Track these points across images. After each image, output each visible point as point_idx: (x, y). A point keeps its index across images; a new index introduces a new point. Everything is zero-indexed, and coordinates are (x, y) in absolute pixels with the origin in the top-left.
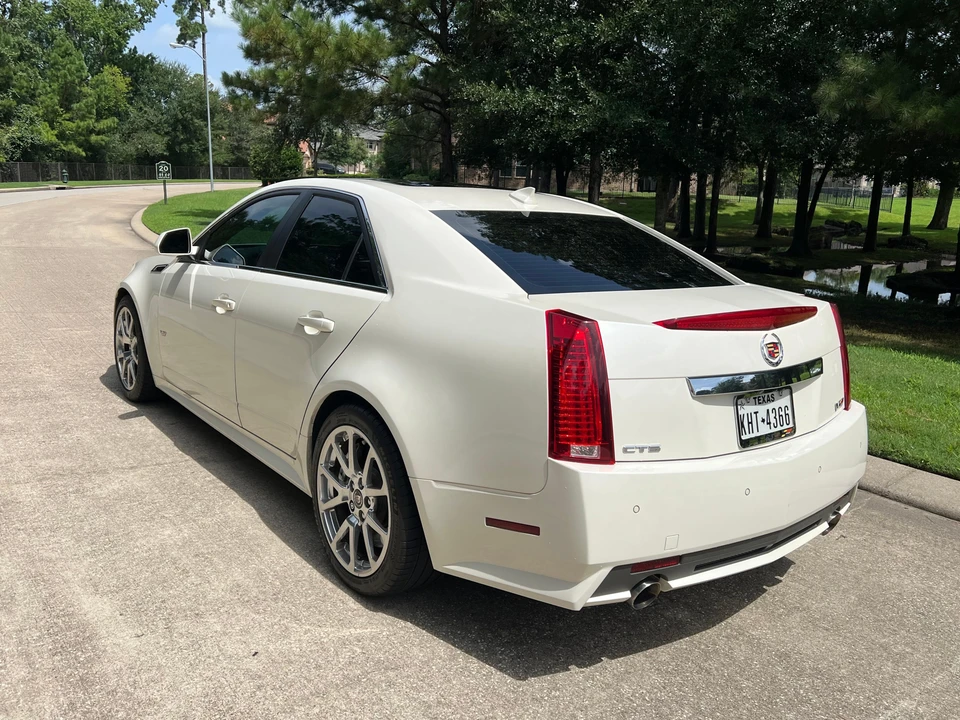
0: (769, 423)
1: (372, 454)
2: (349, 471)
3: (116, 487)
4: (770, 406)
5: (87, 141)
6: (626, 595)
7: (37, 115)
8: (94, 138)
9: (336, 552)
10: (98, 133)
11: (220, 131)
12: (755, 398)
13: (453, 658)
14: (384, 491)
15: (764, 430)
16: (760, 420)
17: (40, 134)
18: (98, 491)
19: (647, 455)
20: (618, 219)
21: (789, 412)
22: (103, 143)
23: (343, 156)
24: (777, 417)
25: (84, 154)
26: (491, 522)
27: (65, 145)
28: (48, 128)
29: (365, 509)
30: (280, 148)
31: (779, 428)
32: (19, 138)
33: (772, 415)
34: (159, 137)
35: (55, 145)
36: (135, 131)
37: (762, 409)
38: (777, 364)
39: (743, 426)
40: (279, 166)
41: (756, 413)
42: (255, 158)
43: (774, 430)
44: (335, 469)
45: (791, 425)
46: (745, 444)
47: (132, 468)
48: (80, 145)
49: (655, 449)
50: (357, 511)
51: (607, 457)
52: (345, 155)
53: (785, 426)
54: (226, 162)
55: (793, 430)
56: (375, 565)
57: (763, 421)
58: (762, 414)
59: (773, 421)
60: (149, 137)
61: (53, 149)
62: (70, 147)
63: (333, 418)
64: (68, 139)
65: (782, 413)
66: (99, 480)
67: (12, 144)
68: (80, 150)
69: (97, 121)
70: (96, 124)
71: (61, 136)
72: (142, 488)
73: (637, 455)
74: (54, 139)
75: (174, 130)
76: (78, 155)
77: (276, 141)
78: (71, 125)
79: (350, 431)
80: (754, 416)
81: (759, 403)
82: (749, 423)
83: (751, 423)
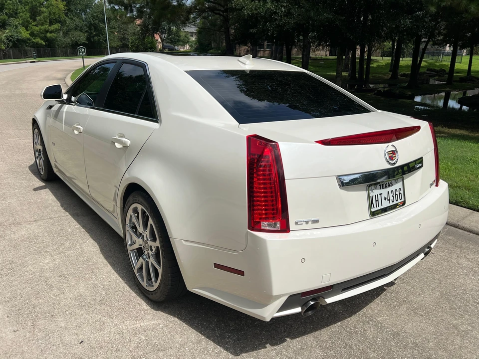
0: (389, 200)
1: (151, 221)
2: (140, 229)
3: (23, 233)
4: (390, 189)
5: (45, 36)
6: (298, 310)
7: (19, 24)
8: (49, 35)
9: (137, 274)
10: (51, 32)
11: (114, 30)
12: (380, 185)
13: (199, 342)
14: (158, 244)
15: (386, 204)
16: (383, 198)
17: (21, 33)
18: (13, 236)
19: (310, 225)
20: (305, 73)
21: (402, 192)
22: (54, 38)
23: (178, 41)
24: (394, 196)
25: (44, 43)
26: (217, 266)
27: (34, 39)
28: (25, 30)
29: (150, 253)
30: (144, 38)
31: (395, 202)
32: (10, 36)
33: (391, 195)
34: (82, 33)
35: (29, 39)
36: (70, 30)
37: (384, 192)
38: (394, 164)
39: (372, 203)
40: (144, 48)
41: (381, 194)
42: (131, 43)
43: (392, 204)
44: (134, 228)
45: (403, 200)
46: (373, 214)
47: (35, 221)
48: (42, 39)
49: (316, 221)
50: (146, 252)
51: (285, 229)
52: (179, 41)
53: (399, 201)
54: (118, 46)
55: (404, 203)
56: (156, 285)
57: (385, 199)
58: (385, 195)
59: (391, 198)
60: (77, 33)
61: (28, 41)
62: (37, 40)
63: (131, 199)
64: (36, 36)
65: (398, 193)
66: (14, 229)
67: (7, 39)
68: (42, 41)
69: (50, 26)
70: (49, 28)
71: (32, 34)
72: (38, 233)
73: (304, 226)
74: (28, 36)
75: (90, 29)
76: (41, 44)
77: (142, 34)
78: (37, 28)
79: (140, 207)
80: (379, 196)
81: (383, 188)
82: (376, 201)
83: (378, 201)
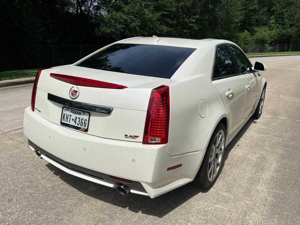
0: (76, 122)
4: (78, 116)
12: (72, 110)
15: (72, 123)
16: (71, 119)
21: (87, 122)
24: (80, 122)
31: (79, 126)
37: (74, 116)
39: (64, 117)
41: (71, 116)
43: (76, 125)
45: (86, 128)
46: (63, 124)
49: (40, 111)
53: (83, 127)
55: (86, 130)
57: (73, 120)
59: (77, 122)
65: (83, 122)
73: (37, 111)
80: (69, 116)
81: (73, 113)
82: (66, 118)
83: (68, 118)
